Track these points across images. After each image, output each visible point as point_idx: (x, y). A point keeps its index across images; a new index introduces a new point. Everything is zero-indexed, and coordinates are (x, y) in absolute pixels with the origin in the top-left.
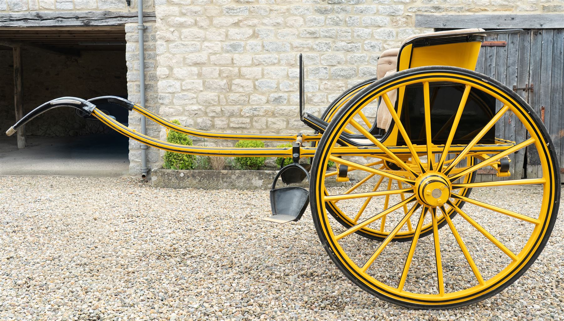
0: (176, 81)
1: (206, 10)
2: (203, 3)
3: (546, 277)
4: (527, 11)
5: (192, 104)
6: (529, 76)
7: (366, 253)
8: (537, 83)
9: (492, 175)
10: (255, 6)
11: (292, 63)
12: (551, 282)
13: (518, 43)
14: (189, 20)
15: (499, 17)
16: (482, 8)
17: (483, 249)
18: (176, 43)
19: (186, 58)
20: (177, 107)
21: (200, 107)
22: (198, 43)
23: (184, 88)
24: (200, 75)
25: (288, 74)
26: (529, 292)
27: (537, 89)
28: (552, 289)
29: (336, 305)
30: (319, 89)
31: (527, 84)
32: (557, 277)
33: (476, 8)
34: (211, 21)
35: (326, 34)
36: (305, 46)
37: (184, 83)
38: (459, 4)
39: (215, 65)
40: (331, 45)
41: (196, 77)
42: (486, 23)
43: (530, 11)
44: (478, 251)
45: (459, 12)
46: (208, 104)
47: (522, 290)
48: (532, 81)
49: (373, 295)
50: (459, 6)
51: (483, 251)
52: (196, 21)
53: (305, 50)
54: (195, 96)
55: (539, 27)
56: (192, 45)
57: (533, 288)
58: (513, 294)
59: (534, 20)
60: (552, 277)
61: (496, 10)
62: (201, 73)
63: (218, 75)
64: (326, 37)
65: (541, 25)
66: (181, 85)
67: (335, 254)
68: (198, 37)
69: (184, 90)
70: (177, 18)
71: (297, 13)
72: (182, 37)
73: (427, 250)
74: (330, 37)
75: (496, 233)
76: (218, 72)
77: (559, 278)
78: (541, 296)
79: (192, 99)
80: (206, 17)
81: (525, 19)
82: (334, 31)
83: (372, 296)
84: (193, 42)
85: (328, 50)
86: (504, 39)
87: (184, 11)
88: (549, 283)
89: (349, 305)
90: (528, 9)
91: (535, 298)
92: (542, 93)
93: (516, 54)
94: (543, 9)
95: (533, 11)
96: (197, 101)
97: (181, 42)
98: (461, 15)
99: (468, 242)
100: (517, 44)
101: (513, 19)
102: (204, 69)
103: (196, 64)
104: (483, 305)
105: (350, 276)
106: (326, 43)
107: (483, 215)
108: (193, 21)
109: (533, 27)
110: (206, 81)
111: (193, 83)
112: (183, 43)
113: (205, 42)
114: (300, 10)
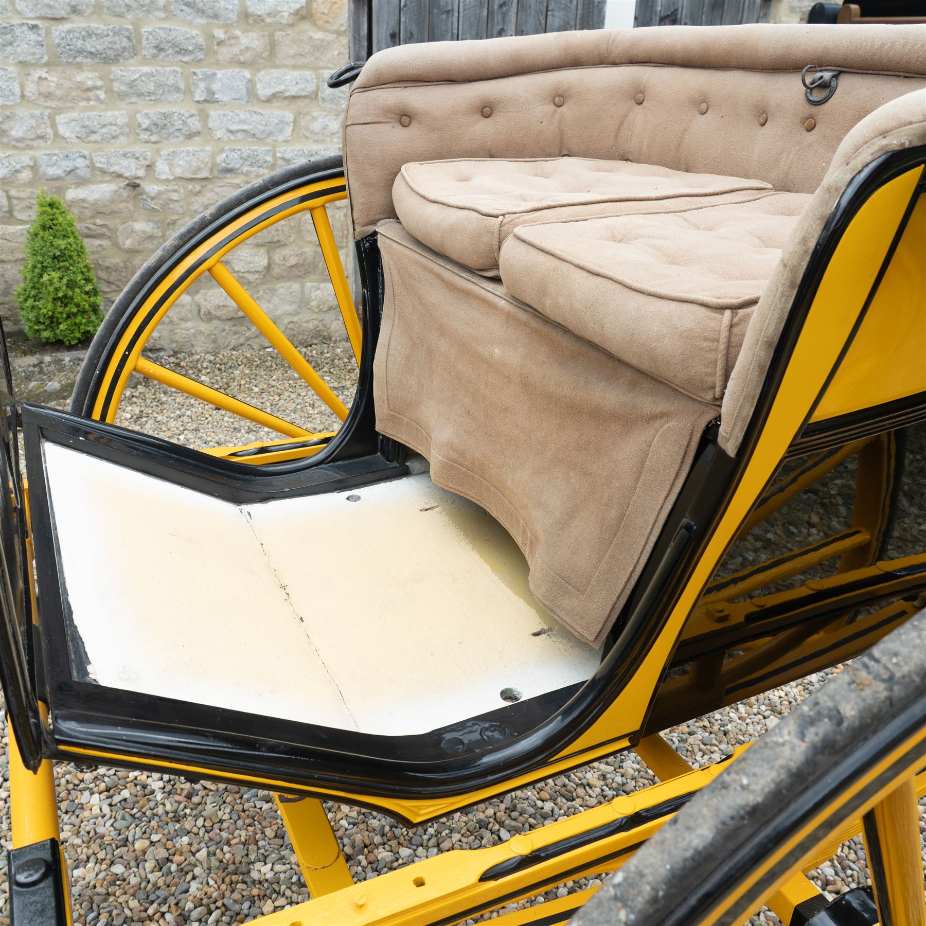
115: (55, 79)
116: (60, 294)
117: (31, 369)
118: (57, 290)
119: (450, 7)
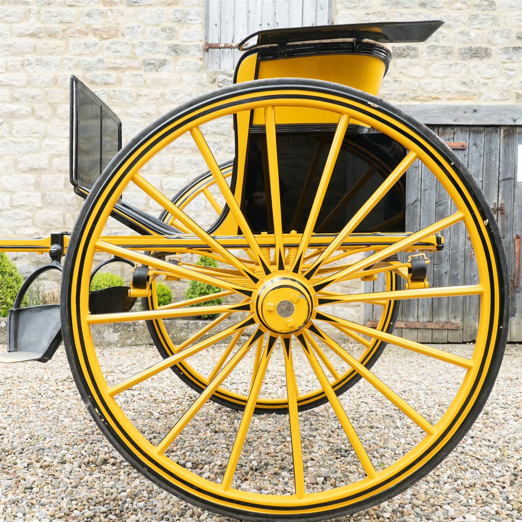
0: (3, 194)
1: (47, 94)
2: (43, 85)
3: (497, 468)
4: (494, 100)
5: (26, 226)
6: (499, 192)
7: (217, 429)
8: (509, 201)
9: (448, 330)
10: (116, 89)
11: (168, 171)
12: (504, 476)
13: (482, 145)
14: (23, 108)
15: (456, 109)
16: (433, 95)
17: (407, 425)
18: (4, 140)
19: (19, 162)
20: (5, 230)
21: (38, 231)
22: (36, 141)
23: (15, 203)
24: (37, 185)
25: (161, 184)
26: (463, 491)
27: (509, 210)
28: (504, 488)
29: (116, 515)
30: (205, 207)
31: (495, 203)
32: (515, 468)
33: (424, 95)
34: (55, 110)
35: (216, 130)
36: (186, 146)
37: (15, 196)
38: (401, 90)
39: (60, 171)
40: (223, 145)
41: (32, 188)
42: (438, 116)
43: (499, 100)
44: (397, 427)
45: (400, 100)
46: (48, 227)
47: (453, 489)
48: (502, 199)
49: (177, 496)
50: (401, 93)
51: (405, 428)
52: (33, 109)
53: (186, 151)
54: (30, 214)
55: (511, 123)
56: (27, 143)
57: (471, 486)
58: (434, 495)
59: (505, 113)
60: (507, 468)
61: (451, 99)
62: (40, 182)
63: (63, 186)
64: (215, 133)
65: (515, 121)
66: (11, 200)
67: (106, 421)
68: (36, 132)
69: (15, 206)
70: (7, 105)
71: (175, 100)
72: (14, 132)
73: (316, 426)
74: (221, 134)
75: (434, 403)
76: (64, 182)
77: (518, 469)
78: (482, 499)
79: (27, 219)
80: (47, 104)
81: (492, 111)
82: (227, 126)
83: (174, 497)
84: (28, 139)
85: (218, 151)
86: (463, 140)
87: (17, 95)
88: (500, 477)
89: (139, 515)
90: (496, 98)
91: (472, 502)
92: (517, 215)
93: (480, 161)
94: (517, 98)
95: (503, 100)
96: (33, 222)
97: (12, 139)
98: (404, 105)
99: (387, 415)
100: (481, 147)
101: (475, 111)
102: (44, 176)
103: (33, 170)
104: (377, 514)
105: (135, 462)
106: (216, 143)
107: (422, 380)
108: (29, 109)
109: (503, 123)
110: (46, 194)
111: (28, 196)
112: (14, 139)
113: (45, 139)
114: (179, 96)
115: (220, 200)
116: (203, 291)
117: (183, 326)
118: (202, 289)
119: (417, 165)
